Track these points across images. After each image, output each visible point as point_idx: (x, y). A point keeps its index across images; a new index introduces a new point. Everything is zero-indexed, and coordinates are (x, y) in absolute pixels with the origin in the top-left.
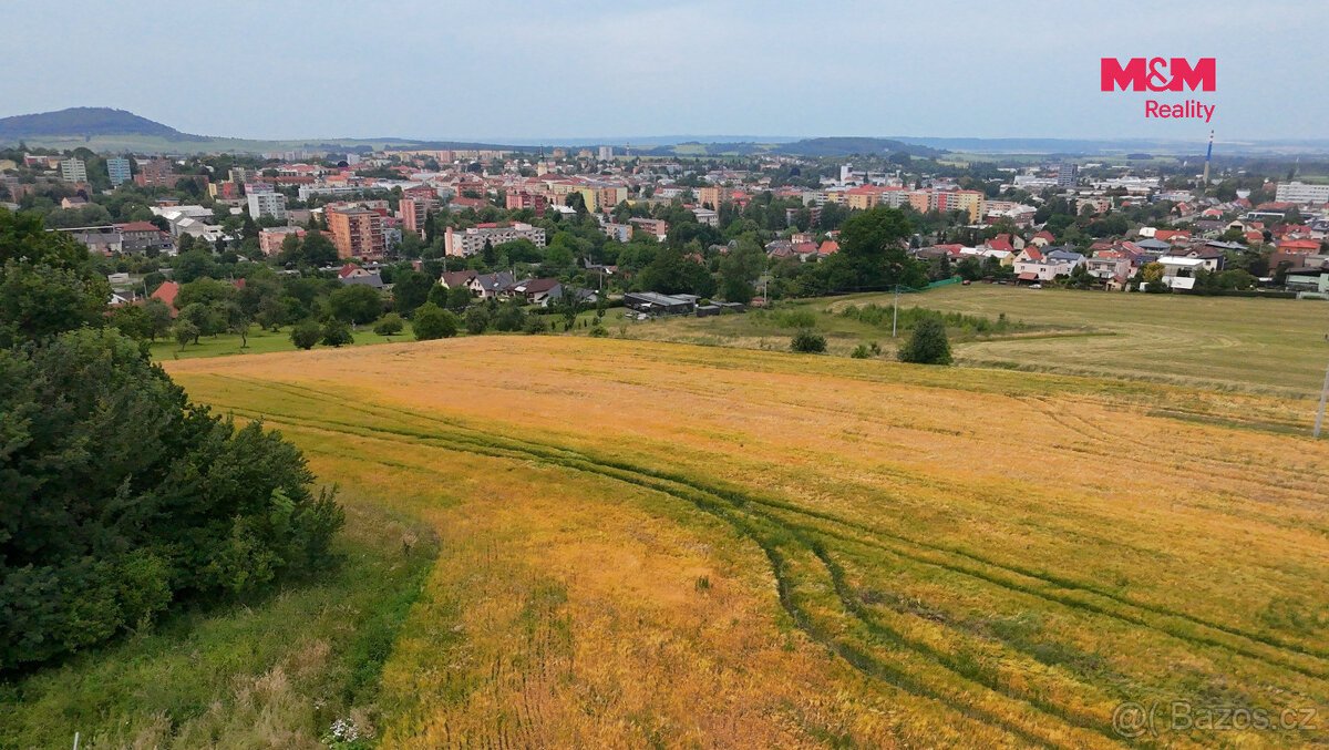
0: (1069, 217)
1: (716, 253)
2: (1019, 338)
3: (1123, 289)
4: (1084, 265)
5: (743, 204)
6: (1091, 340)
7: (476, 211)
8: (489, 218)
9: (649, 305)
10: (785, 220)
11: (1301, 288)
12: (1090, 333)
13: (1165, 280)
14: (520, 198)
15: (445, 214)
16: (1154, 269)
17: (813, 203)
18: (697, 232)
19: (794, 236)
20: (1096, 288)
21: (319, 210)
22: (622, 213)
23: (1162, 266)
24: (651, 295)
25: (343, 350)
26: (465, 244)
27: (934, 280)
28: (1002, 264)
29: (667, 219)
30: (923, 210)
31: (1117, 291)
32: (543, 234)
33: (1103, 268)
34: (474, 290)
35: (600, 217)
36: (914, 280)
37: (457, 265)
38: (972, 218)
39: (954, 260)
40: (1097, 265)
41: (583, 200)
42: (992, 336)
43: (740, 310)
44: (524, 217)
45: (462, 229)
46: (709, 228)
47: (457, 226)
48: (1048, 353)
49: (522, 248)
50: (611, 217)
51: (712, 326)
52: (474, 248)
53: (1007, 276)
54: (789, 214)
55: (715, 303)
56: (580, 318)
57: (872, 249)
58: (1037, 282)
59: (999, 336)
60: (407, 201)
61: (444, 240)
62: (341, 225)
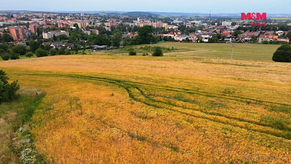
0: (184, 28)
1: (110, 37)
2: (176, 52)
3: (195, 42)
4: (188, 37)
5: (116, 26)
6: (190, 51)
7: (50, 28)
8: (54, 30)
9: (96, 48)
10: (126, 29)
11: (227, 41)
12: (189, 50)
13: (203, 40)
14: (62, 25)
15: (42, 28)
16: (201, 38)
17: (132, 26)
18: (106, 32)
19: (128, 33)
20: (190, 42)
21: (7, 28)
22: (88, 28)
23: (202, 37)
24: (96, 46)
25: (17, 60)
26: (48, 36)
27: (158, 41)
28: (172, 38)
29: (98, 29)
30: (155, 27)
31: (194, 43)
32: (68, 33)
33: (191, 38)
34: (52, 46)
35: (82, 29)
36: (155, 41)
37: (46, 41)
38: (166, 29)
39: (162, 37)
40: (190, 37)
41: (78, 25)
42: (171, 51)
43: (117, 48)
44: (63, 29)
45: (47, 32)
46: (109, 31)
47: (45, 31)
48: (182, 54)
49: (63, 37)
50: (85, 29)
51: (111, 52)
52: (51, 37)
53: (173, 40)
54: (127, 28)
55: (111, 47)
56: (79, 51)
57: (145, 34)
58: (179, 41)
59: (172, 51)
60: (31, 25)
61: (42, 35)
62: (13, 31)
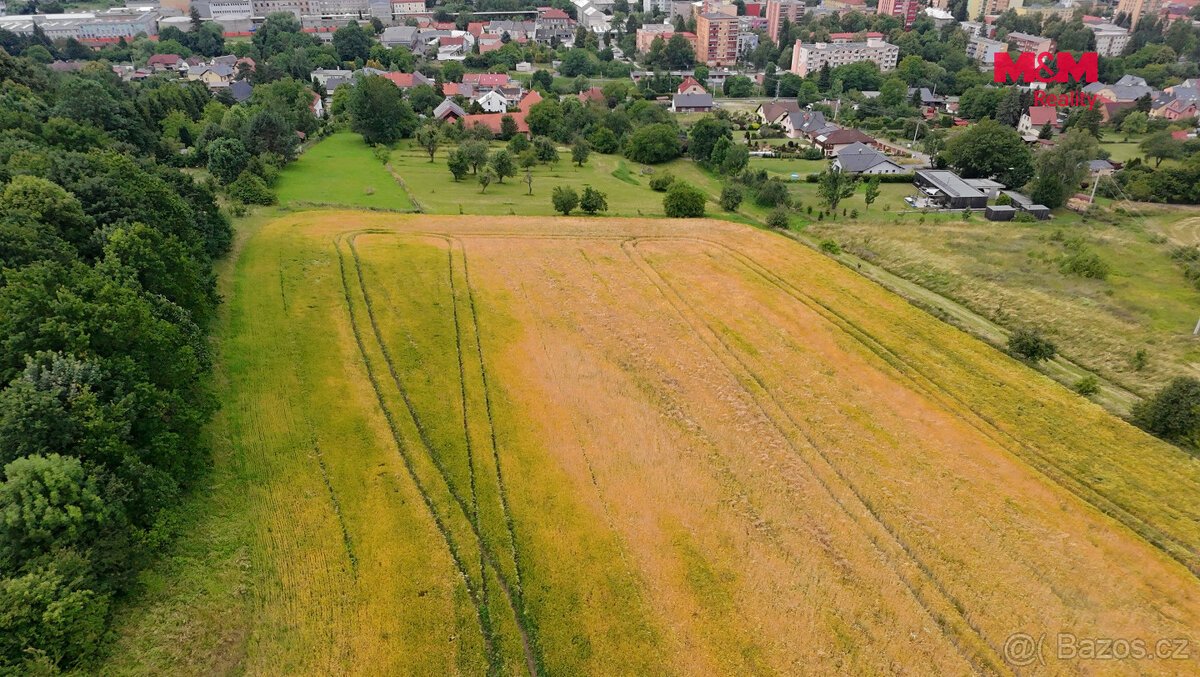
9: (933, 191)
14: (893, 1)
15: (806, 20)
21: (699, 4)
22: (1005, 25)
24: (946, 176)
26: (811, 59)
29: (1055, 38)
32: (896, 53)
35: (977, 28)
41: (966, 3)
45: (811, 42)
47: (810, 37)
50: (990, 28)
52: (815, 67)
55: (1017, 199)
60: (773, 2)
61: (791, 53)
62: (703, 29)
